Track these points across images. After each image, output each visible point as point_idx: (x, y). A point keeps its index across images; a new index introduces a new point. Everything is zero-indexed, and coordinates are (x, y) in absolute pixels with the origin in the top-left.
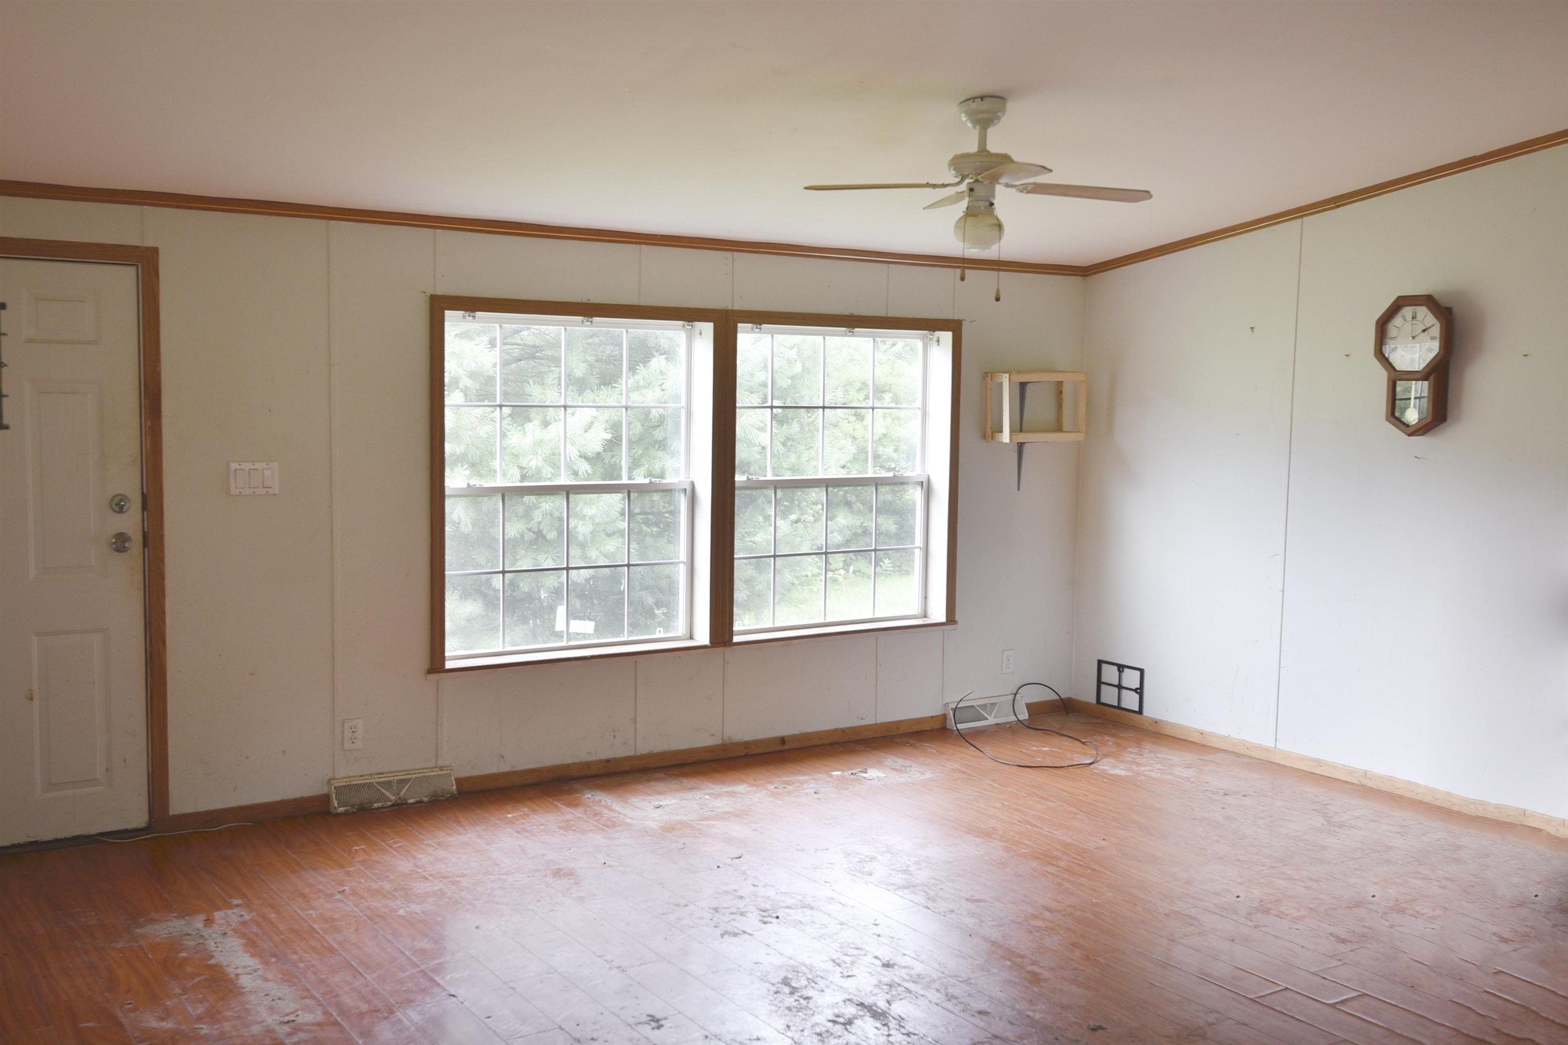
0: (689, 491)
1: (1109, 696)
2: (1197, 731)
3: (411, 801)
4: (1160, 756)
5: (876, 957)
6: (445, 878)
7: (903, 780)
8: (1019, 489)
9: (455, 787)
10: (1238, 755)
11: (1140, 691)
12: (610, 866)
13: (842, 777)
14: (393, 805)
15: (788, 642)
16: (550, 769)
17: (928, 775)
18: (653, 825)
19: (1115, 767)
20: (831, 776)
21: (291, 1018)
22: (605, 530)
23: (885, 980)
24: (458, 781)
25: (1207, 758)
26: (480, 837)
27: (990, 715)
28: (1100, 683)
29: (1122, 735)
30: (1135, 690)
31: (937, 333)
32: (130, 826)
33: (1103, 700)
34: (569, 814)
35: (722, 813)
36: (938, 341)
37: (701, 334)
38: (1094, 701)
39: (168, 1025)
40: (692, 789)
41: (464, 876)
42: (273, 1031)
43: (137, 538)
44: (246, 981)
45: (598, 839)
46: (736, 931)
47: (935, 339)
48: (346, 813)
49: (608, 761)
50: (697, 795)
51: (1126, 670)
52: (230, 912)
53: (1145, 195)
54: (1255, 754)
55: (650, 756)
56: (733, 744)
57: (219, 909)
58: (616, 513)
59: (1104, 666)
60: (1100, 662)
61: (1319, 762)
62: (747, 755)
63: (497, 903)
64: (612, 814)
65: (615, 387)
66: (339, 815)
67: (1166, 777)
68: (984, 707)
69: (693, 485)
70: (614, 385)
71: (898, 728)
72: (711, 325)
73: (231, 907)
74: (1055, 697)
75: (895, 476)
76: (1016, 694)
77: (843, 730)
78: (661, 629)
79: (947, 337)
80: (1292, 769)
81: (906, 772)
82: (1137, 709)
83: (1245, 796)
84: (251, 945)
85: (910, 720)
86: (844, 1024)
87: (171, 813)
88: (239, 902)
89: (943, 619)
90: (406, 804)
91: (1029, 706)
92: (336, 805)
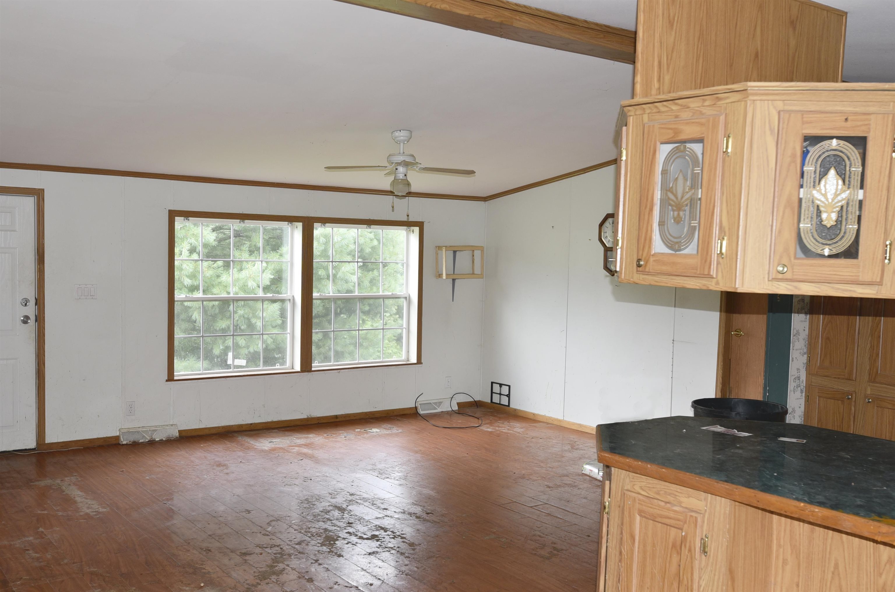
0: (291, 300)
1: (496, 399)
2: (532, 413)
3: (157, 440)
4: (511, 424)
5: (348, 492)
6: (169, 467)
7: (388, 433)
8: (453, 301)
9: (178, 434)
10: (548, 423)
11: (508, 396)
12: (243, 463)
13: (360, 431)
14: (149, 441)
15: (339, 371)
16: (223, 427)
17: (400, 431)
18: (267, 448)
19: (488, 428)
20: (355, 431)
21: (97, 510)
22: (271, 325)
23: (348, 499)
24: (180, 432)
25: (533, 425)
26: (187, 453)
27: (439, 407)
28: (492, 393)
29: (498, 416)
30: (507, 395)
31: (412, 228)
32: (27, 448)
33: (494, 401)
34: (229, 444)
35: (299, 444)
36: (413, 231)
37: (297, 228)
38: (490, 401)
39: (46, 512)
40: (288, 436)
41: (177, 466)
42: (89, 514)
43: (33, 318)
44: (78, 499)
45: (241, 454)
46: (292, 484)
47: (412, 230)
48: (127, 444)
49: (251, 424)
50: (290, 438)
51: (503, 386)
52: (72, 478)
53: (473, 172)
54: (555, 423)
55: (272, 422)
56: (312, 418)
57: (67, 477)
58: (277, 316)
59: (494, 384)
60: (492, 383)
61: (580, 425)
62: (319, 423)
63: (190, 475)
64: (249, 445)
65: (278, 252)
66: (123, 445)
67: (509, 432)
68: (435, 403)
69: (293, 296)
70: (277, 251)
71: (393, 413)
72: (301, 224)
73: (73, 476)
74: (473, 400)
75: (392, 294)
76: (452, 398)
77: (366, 413)
78: (279, 364)
79: (417, 229)
80: (569, 429)
81: (390, 429)
82: (507, 405)
83: (541, 439)
84: (81, 488)
85: (399, 409)
86: (326, 512)
87: (46, 442)
88: (75, 474)
89: (415, 362)
90: (155, 441)
91: (458, 404)
92: (122, 440)
